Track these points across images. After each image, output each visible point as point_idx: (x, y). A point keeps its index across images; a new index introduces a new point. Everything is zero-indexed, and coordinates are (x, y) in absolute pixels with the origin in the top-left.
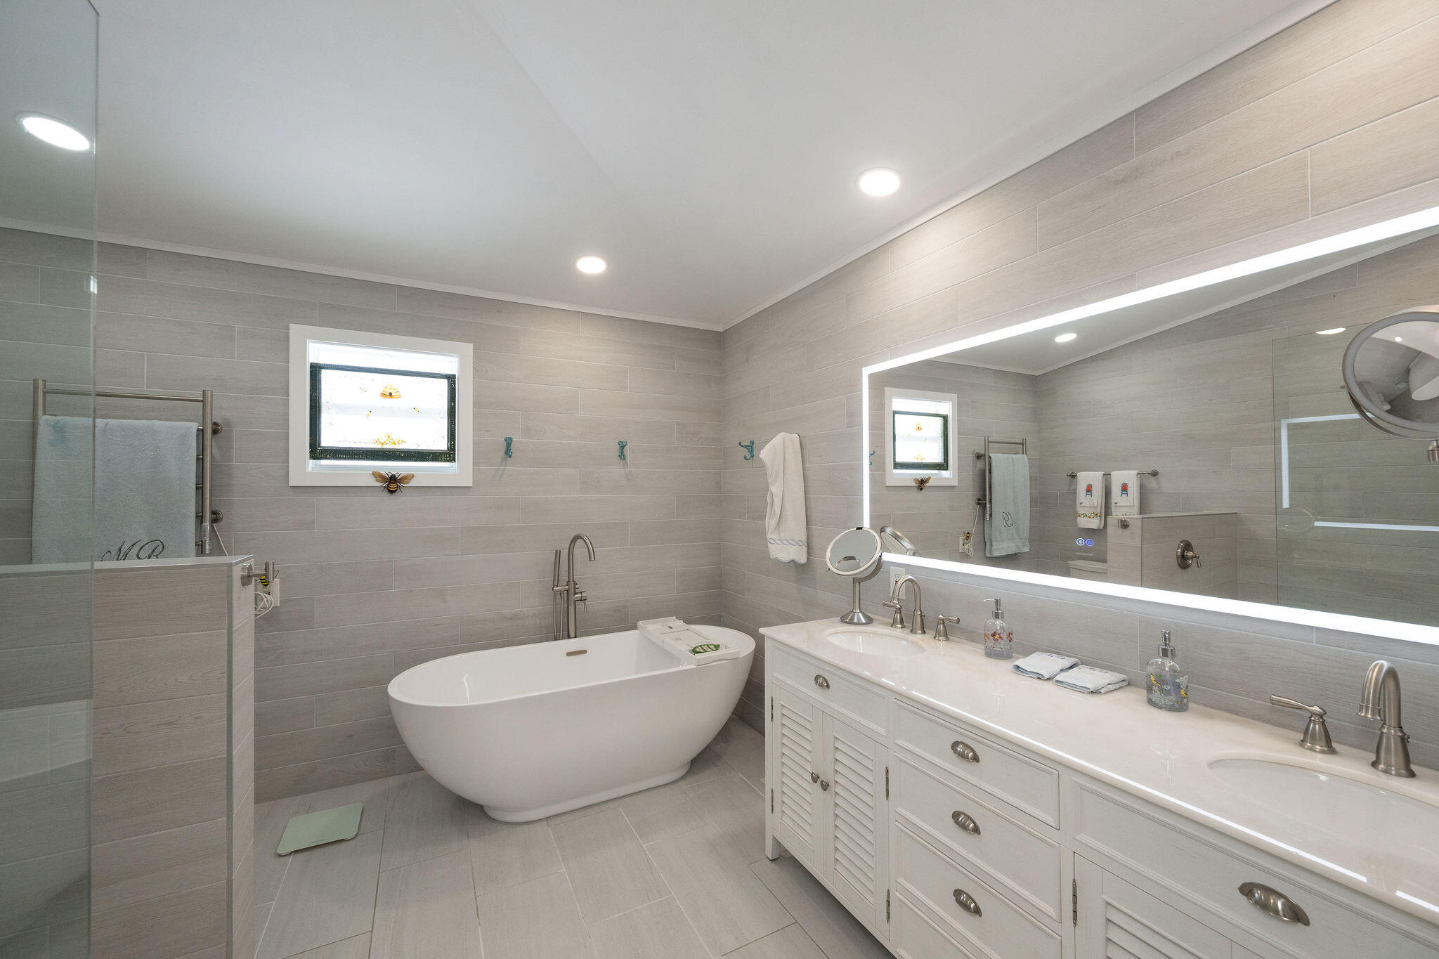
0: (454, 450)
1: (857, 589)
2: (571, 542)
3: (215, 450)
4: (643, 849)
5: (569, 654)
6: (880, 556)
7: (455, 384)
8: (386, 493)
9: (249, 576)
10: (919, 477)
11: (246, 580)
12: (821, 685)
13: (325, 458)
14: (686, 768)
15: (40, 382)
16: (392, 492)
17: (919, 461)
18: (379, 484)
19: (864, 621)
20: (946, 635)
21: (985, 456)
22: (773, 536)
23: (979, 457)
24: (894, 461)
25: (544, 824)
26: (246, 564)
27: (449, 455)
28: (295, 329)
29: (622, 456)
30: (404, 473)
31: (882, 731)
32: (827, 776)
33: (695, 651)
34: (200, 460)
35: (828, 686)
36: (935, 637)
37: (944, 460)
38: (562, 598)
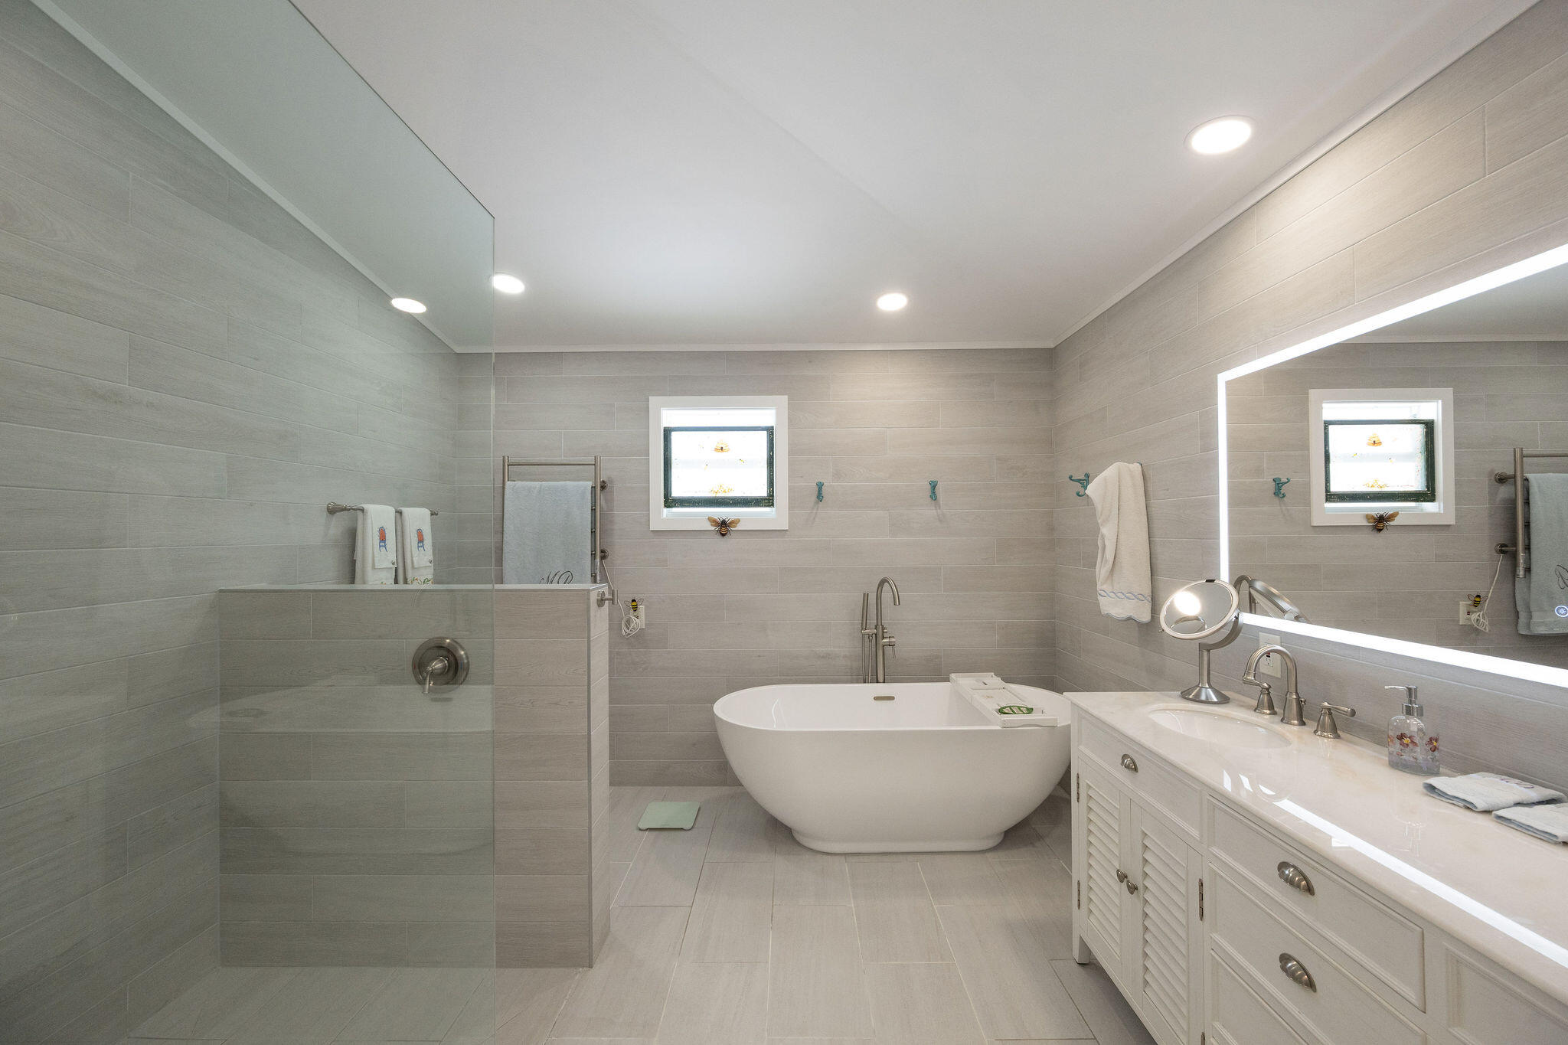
0: (773, 496)
1: (1206, 658)
2: (879, 586)
3: (603, 502)
4: (933, 908)
5: (876, 698)
6: (1237, 618)
7: (773, 434)
8: (719, 536)
9: (602, 600)
10: (1373, 513)
11: (601, 602)
12: (1127, 767)
13: (675, 506)
14: (998, 840)
15: (506, 458)
16: (723, 535)
17: (1376, 489)
18: (713, 528)
19: (1215, 700)
20: (1334, 730)
21: (1515, 477)
22: (1105, 587)
23: (1502, 480)
24: (1327, 490)
25: (843, 858)
26: (601, 591)
27: (768, 501)
28: (653, 400)
29: (933, 496)
30: (733, 518)
31: (1195, 833)
32: (1136, 878)
33: (1001, 711)
34: (593, 510)
35: (1136, 769)
36: (1315, 732)
37: (1428, 487)
38: (870, 641)
